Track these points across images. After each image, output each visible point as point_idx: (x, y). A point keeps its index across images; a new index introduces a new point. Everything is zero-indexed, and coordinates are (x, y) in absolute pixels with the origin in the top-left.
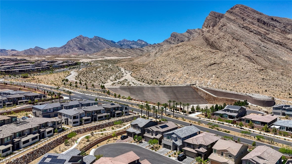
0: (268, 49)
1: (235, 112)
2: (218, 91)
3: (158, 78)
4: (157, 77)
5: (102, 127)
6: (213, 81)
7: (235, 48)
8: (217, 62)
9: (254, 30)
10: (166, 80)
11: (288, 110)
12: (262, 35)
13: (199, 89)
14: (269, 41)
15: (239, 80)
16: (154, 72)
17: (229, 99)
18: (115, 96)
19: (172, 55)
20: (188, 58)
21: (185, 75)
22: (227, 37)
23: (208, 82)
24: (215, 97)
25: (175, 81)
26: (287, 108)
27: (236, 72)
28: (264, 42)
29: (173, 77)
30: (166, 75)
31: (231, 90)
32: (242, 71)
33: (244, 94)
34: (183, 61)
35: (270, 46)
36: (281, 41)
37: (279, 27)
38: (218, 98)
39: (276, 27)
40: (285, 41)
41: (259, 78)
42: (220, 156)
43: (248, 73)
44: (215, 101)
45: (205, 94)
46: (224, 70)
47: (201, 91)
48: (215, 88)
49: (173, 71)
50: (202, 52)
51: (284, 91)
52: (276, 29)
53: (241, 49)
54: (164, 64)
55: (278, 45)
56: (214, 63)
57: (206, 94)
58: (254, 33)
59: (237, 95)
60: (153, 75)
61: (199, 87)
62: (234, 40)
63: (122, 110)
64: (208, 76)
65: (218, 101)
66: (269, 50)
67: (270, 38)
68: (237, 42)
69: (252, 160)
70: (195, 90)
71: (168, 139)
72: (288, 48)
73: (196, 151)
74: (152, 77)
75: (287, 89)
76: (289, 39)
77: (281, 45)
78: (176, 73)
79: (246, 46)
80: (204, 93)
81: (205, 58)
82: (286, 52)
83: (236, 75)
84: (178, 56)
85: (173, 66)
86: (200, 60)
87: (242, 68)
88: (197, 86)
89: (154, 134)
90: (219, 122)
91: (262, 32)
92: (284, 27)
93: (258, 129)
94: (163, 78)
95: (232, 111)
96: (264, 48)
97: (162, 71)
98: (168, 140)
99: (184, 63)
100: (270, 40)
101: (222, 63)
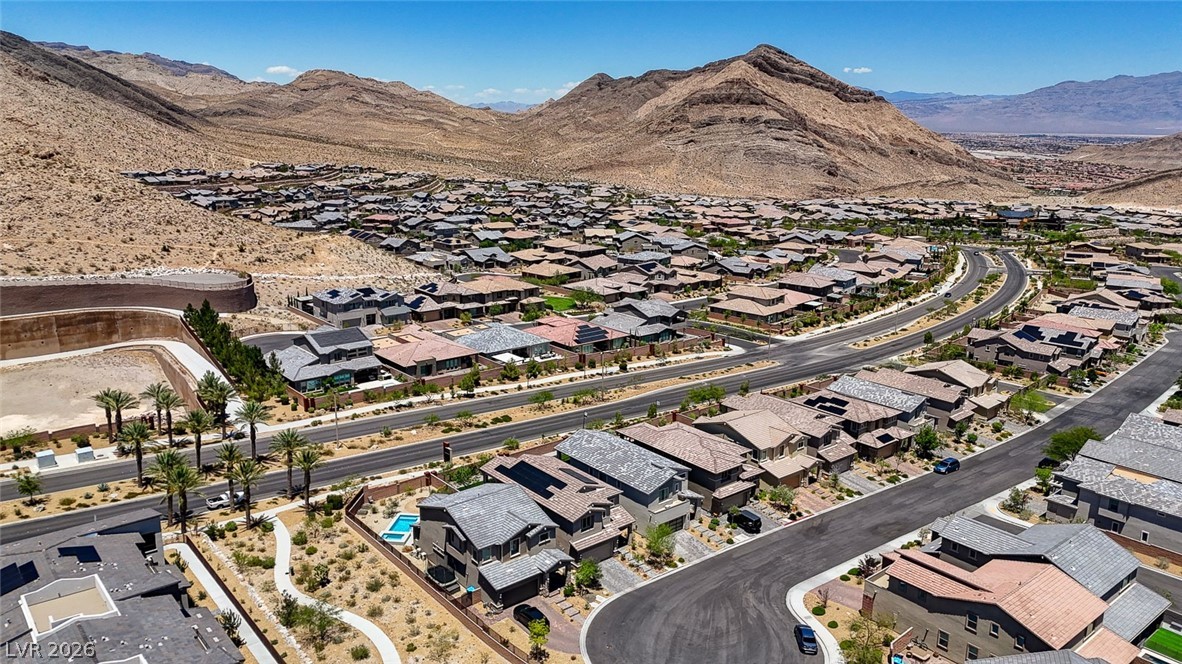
1: (363, 352)
17: (75, 316)
31: (28, 270)
41: (77, 198)
42: (777, 459)
73: (749, 480)
98: (665, 503)
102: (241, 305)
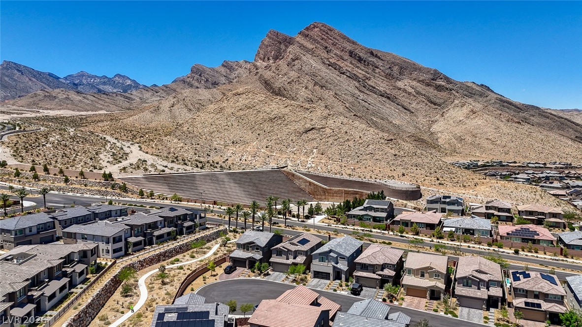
0: (369, 104)
1: (382, 210)
2: (330, 178)
3: (210, 156)
4: (208, 155)
5: (170, 255)
6: (316, 160)
7: (320, 101)
8: (316, 125)
9: (346, 70)
10: (227, 160)
11: (449, 204)
12: (360, 80)
13: (296, 176)
14: (371, 91)
15: (358, 157)
16: (198, 144)
17: (351, 191)
18: (141, 194)
19: (229, 111)
20: (262, 117)
21: (262, 150)
22: (305, 80)
23: (307, 161)
24: (325, 189)
25: (246, 160)
26: (448, 200)
27: (351, 143)
28: (364, 93)
29: (240, 155)
30: (225, 150)
31: (350, 175)
32: (360, 141)
33: (372, 181)
34: (253, 123)
35: (373, 99)
36: (388, 92)
37: (382, 68)
38: (331, 189)
39: (377, 68)
40: (394, 92)
41: (388, 154)
42: (419, 278)
43: (371, 146)
44: (327, 194)
45: (308, 184)
46: (331, 140)
47: (300, 178)
48: (321, 172)
49: (237, 142)
50: (286, 107)
51: (428, 174)
52: (377, 70)
53: (329, 104)
54: (215, 129)
55: (384, 99)
56: (312, 127)
57: (310, 183)
58: (347, 76)
59: (362, 183)
60: (196, 150)
61: (296, 171)
62: (317, 87)
63: (192, 220)
64: (306, 152)
65: (332, 195)
66: (371, 107)
67: (372, 87)
68: (322, 90)
69: (472, 276)
70: (290, 177)
71: (322, 261)
72: (399, 104)
73: (379, 275)
74: (196, 154)
75: (432, 171)
76: (400, 89)
77: (389, 98)
78: (244, 146)
79: (338, 99)
80: (306, 181)
81: (293, 119)
82: (397, 110)
83: (352, 149)
84: (241, 113)
85: (236, 133)
86: (286, 122)
87: (360, 137)
88: (290, 168)
89: (291, 257)
90: (362, 228)
91: (360, 76)
92: (390, 68)
93: (426, 235)
94: (221, 156)
95: (376, 210)
96: (364, 103)
97: (215, 143)
98: (322, 264)
99: (256, 128)
100: (373, 89)
101: (324, 128)
102: (407, 197)
